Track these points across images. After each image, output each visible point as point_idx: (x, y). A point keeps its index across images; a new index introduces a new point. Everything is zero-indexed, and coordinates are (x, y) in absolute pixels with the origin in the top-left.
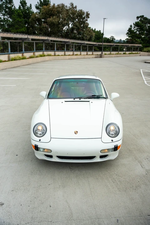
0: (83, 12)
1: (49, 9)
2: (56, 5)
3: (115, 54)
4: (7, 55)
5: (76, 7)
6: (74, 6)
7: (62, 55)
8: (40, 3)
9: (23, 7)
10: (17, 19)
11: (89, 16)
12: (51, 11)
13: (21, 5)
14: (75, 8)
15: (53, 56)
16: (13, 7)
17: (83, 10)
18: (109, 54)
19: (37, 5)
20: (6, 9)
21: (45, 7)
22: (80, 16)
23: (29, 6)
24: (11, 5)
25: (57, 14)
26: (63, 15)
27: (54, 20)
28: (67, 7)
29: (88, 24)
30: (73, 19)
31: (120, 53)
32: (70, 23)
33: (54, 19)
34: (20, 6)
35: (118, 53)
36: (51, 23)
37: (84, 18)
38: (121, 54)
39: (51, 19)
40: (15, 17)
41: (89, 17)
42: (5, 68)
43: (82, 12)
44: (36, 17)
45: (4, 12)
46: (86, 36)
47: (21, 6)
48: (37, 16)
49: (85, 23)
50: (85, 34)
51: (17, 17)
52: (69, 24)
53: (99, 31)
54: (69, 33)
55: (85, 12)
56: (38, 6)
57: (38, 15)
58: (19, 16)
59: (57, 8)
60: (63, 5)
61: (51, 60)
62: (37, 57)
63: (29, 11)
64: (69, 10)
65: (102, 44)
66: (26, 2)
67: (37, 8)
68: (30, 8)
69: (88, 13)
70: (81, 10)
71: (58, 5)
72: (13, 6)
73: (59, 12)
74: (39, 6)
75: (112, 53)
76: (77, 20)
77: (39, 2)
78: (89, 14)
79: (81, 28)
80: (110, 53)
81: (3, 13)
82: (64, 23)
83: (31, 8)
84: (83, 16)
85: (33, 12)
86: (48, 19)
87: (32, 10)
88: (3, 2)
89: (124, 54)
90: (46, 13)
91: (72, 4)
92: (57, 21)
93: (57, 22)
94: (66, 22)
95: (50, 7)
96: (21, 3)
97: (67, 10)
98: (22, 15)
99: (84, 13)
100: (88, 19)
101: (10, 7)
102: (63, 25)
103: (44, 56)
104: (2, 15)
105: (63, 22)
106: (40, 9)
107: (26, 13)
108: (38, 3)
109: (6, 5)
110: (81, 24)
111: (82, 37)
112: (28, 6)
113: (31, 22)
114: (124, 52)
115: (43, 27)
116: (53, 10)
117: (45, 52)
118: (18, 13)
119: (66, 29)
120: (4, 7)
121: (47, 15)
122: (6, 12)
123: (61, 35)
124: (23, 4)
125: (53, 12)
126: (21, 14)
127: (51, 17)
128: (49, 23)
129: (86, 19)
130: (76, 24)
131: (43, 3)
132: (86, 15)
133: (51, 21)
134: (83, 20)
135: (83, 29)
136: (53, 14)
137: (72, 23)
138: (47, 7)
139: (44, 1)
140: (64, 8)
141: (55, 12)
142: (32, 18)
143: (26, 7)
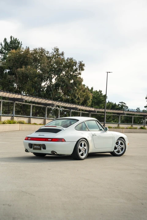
0: (74, 61)
1: (20, 55)
2: (31, 49)
3: (127, 128)
5: (62, 54)
6: (60, 52)
7: (40, 124)
8: (5, 45)
11: (84, 68)
12: (24, 57)
14: (61, 54)
15: (26, 124)
17: (74, 59)
18: (115, 128)
21: (14, 51)
22: (69, 67)
25: (32, 63)
26: (42, 65)
28: (49, 53)
29: (82, 80)
30: (58, 72)
31: (134, 126)
32: (54, 77)
33: (27, 70)
35: (132, 126)
36: (23, 75)
37: (76, 70)
38: (136, 128)
41: (83, 70)
43: (72, 61)
46: (79, 98)
50: (77, 94)
52: (52, 78)
53: (98, 91)
54: (51, 92)
55: (78, 62)
56: (1, 49)
59: (32, 54)
60: (42, 51)
61: (24, 129)
62: (4, 123)
64: (52, 57)
65: (103, 110)
69: (83, 63)
70: (71, 59)
71: (35, 50)
73: (35, 60)
74: (3, 49)
75: (121, 126)
76: (64, 73)
77: (3, 44)
78: (84, 65)
79: (70, 85)
80: (118, 126)
82: (45, 76)
84: (74, 67)
86: (19, 69)
89: (141, 128)
90: (16, 60)
95: (23, 51)
97: (49, 58)
99: (76, 63)
100: (82, 72)
102: (42, 79)
103: (14, 123)
105: (42, 75)
106: (4, 53)
108: (1, 45)
110: (70, 79)
111: (72, 99)
114: (142, 126)
116: (26, 57)
117: (15, 117)
119: (46, 86)
123: (38, 94)
125: (27, 60)
127: (24, 67)
129: (79, 72)
130: (63, 79)
131: (10, 45)
132: (79, 66)
133: (22, 73)
134: (73, 73)
135: (73, 87)
136: (27, 63)
137: (56, 76)
138: (17, 51)
139: (11, 42)
140: (45, 54)
141: (29, 60)
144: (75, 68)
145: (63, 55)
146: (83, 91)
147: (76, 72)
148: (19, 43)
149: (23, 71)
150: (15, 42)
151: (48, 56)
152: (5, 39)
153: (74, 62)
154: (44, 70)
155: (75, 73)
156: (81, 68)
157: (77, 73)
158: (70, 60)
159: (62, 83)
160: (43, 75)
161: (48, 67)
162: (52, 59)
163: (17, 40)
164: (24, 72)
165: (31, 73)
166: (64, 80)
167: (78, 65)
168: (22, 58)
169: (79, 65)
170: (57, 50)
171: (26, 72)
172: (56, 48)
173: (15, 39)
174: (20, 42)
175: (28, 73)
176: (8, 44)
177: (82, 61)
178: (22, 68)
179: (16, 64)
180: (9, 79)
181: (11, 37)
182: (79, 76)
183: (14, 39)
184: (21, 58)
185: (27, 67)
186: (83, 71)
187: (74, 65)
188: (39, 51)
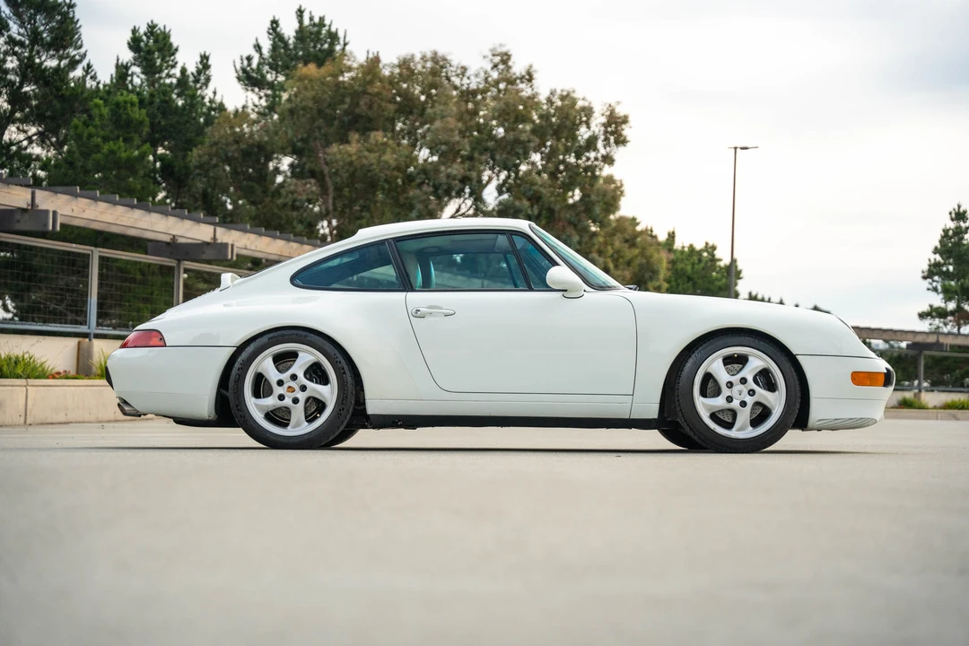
0: (580, 104)
1: (338, 85)
2: (389, 61)
4: (73, 342)
5: (529, 77)
6: (518, 68)
8: (274, 48)
9: (150, 70)
10: (107, 147)
11: (627, 131)
12: (356, 96)
13: (136, 62)
14: (522, 78)
16: (78, 72)
17: (579, 94)
19: (249, 59)
20: (25, 80)
21: (312, 69)
22: (557, 134)
23: (191, 69)
24: (61, 58)
25: (392, 121)
26: (438, 124)
27: (373, 157)
28: (467, 74)
29: (619, 191)
30: (507, 155)
32: (490, 179)
33: (369, 151)
34: (122, 67)
36: (353, 175)
37: (591, 144)
39: (352, 148)
40: (91, 129)
41: (621, 141)
42: (62, 418)
43: (572, 106)
44: (238, 139)
47: (136, 69)
49: (595, 178)
51: (102, 133)
52: (482, 186)
55: (597, 107)
56: (254, 65)
57: (253, 122)
58: (122, 124)
59: (391, 81)
60: (438, 65)
63: (193, 96)
64: (483, 92)
66: (174, 40)
67: (250, 78)
68: (196, 81)
69: (620, 111)
70: (568, 96)
71: (405, 64)
72: (74, 64)
73: (409, 107)
74: (266, 68)
76: (536, 158)
77: (266, 46)
78: (625, 120)
79: (568, 215)
82: (448, 176)
83: (208, 80)
84: (583, 129)
85: (221, 108)
86: (334, 148)
87: (208, 93)
89: (905, 404)
90: (319, 111)
91: (503, 58)
92: (393, 164)
93: (398, 168)
94: (457, 169)
95: (350, 69)
96: (135, 44)
97: (468, 95)
98: (141, 123)
99: (588, 111)
100: (619, 153)
101: (57, 70)
102: (436, 188)
105: (437, 171)
106: (271, 85)
107: (166, 108)
108: (258, 48)
109: (31, 58)
110: (569, 187)
112: (183, 71)
113: (204, 168)
115: (289, 200)
116: (365, 92)
118: (118, 105)
120: (6, 72)
121: (321, 122)
122: (17, 99)
124: (150, 52)
125: (370, 107)
126: (139, 114)
127: (354, 136)
128: (336, 173)
129: (603, 151)
130: (533, 184)
131: (295, 48)
132: (604, 125)
133: (351, 163)
134: (578, 157)
135: (579, 221)
136: (370, 120)
137: (503, 175)
138: (323, 70)
139: (302, 34)
140: (448, 79)
141: (380, 106)
142: (216, 144)
143: (169, 76)
144: (586, 136)
145: (530, 80)
146: (626, 241)
147: (592, 155)
148: (333, 37)
149: (350, 156)
150: (319, 33)
151: (464, 88)
152: (275, 23)
153: (583, 109)
154: (444, 148)
155: (588, 159)
156: (612, 133)
157: (596, 159)
158: (563, 98)
159: (526, 203)
160: (443, 168)
161: (461, 132)
162: (484, 99)
163: (327, 22)
164: (354, 158)
165: (386, 162)
166: (534, 188)
167: (598, 121)
168: (348, 100)
169: (604, 120)
170: (505, 58)
171: (366, 158)
172: (499, 50)
173: (316, 20)
174: (341, 35)
175: (374, 161)
176: (286, 44)
177: (618, 103)
178: (348, 142)
179: (319, 128)
180: (292, 193)
181: (300, 13)
182: (607, 171)
183: (311, 19)
184: (343, 102)
185: (372, 140)
186: (621, 148)
187: (581, 122)
188: (424, 67)
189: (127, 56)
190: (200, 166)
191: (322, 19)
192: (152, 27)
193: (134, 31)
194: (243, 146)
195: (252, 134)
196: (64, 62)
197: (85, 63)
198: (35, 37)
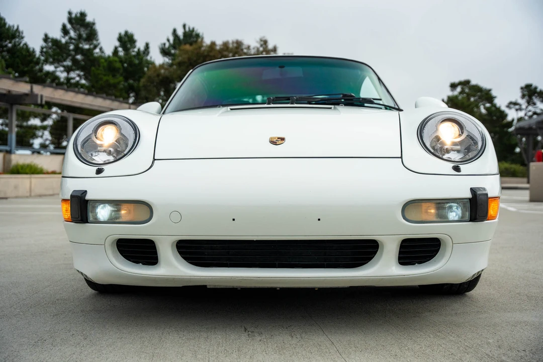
1: (199, 53)
5: (275, 50)
6: (270, 46)
8: (174, 40)
9: (126, 49)
10: (105, 78)
13: (120, 46)
14: (272, 50)
16: (97, 50)
19: (165, 44)
20: (77, 54)
21: (187, 47)
23: (142, 49)
24: (90, 45)
28: (251, 48)
34: (116, 48)
44: (158, 75)
45: (68, 63)
47: (120, 49)
48: (162, 71)
51: (104, 73)
56: (167, 45)
57: (166, 69)
58: (112, 69)
59: (220, 51)
60: (239, 44)
63: (142, 59)
66: (136, 37)
67: (164, 52)
68: (144, 53)
71: (226, 44)
72: (95, 47)
74: (171, 48)
77: (171, 39)
81: (65, 63)
83: (148, 53)
85: (153, 63)
87: (149, 58)
88: (71, 38)
91: (265, 42)
96: (120, 39)
98: (119, 69)
101: (89, 50)
104: (62, 69)
106: (173, 55)
107: (131, 64)
108: (168, 40)
109: (78, 45)
112: (139, 50)
120: (70, 50)
122: (75, 61)
124: (125, 42)
126: (118, 65)
131: (183, 40)
138: (192, 47)
139: (185, 34)
140: (242, 50)
142: (149, 77)
143: (133, 51)
148: (198, 36)
150: (192, 34)
152: (175, 31)
163: (195, 30)
172: (263, 39)
173: (191, 29)
174: (201, 35)
176: (179, 39)
181: (184, 26)
183: (189, 28)
188: (233, 46)
189: (117, 44)
190: (144, 86)
191: (193, 29)
192: (126, 33)
193: (120, 34)
194: (160, 77)
195: (164, 73)
196: (92, 46)
197: (99, 47)
198: (80, 36)
